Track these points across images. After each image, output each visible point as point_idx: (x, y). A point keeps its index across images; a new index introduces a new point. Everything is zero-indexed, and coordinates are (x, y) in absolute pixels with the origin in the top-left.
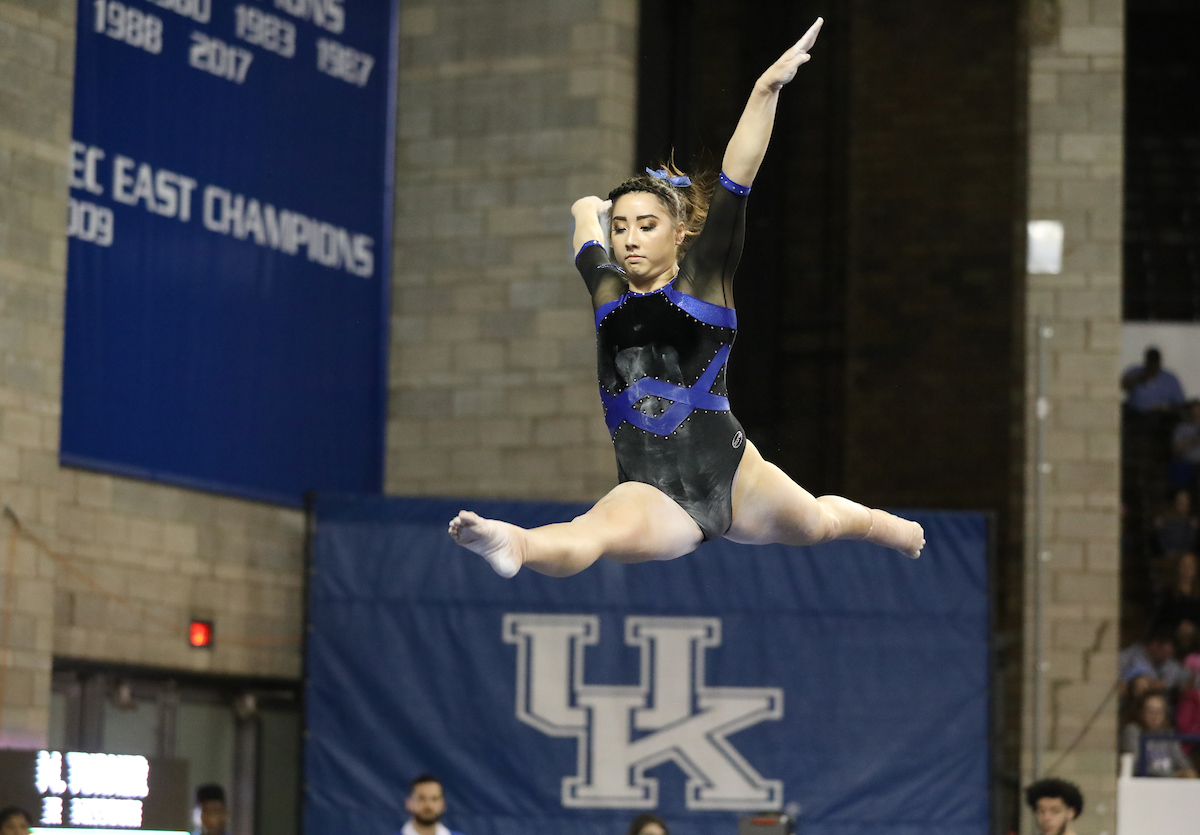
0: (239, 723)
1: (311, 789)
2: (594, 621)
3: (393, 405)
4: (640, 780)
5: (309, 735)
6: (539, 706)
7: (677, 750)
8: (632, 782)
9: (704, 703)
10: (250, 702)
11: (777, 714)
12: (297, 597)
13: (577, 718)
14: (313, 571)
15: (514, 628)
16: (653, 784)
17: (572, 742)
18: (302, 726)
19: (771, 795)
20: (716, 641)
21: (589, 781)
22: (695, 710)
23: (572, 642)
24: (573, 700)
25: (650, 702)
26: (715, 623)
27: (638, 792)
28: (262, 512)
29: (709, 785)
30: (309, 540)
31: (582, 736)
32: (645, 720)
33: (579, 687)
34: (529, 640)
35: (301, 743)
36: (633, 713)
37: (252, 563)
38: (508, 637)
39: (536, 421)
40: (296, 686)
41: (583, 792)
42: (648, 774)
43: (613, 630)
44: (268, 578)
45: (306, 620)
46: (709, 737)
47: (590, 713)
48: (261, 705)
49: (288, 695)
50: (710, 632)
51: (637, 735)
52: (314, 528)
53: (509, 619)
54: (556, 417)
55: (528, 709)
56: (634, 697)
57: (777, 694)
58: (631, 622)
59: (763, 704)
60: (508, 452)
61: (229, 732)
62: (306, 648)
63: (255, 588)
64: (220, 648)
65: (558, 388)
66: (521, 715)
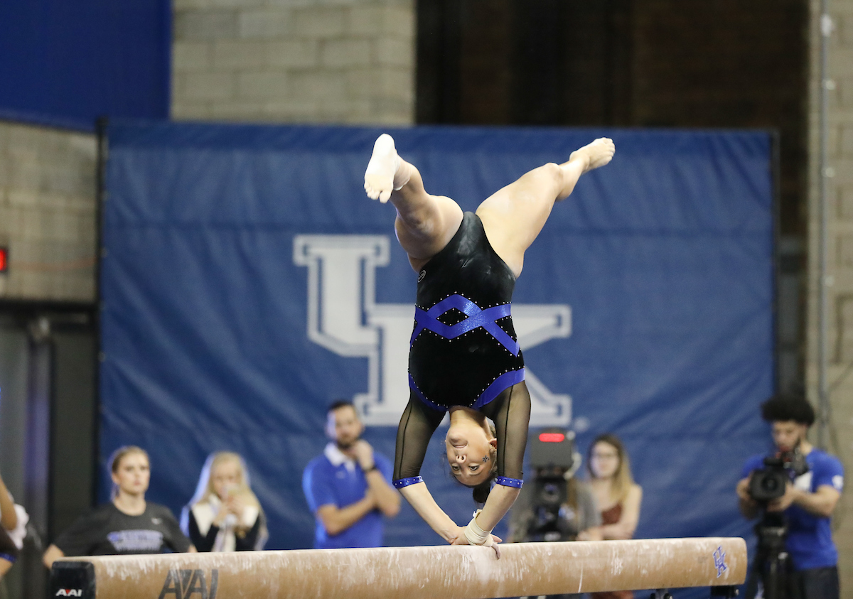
0: (33, 346)
1: (106, 410)
2: (384, 242)
3: (179, 26)
5: (104, 357)
6: (330, 326)
10: (44, 326)
11: (565, 331)
12: (90, 221)
13: (369, 337)
14: (106, 196)
15: (305, 250)
17: (364, 361)
18: (97, 348)
19: (560, 410)
21: (380, 398)
23: (363, 263)
24: (364, 320)
28: (53, 137)
30: (101, 166)
31: (373, 355)
33: (371, 306)
34: (320, 262)
35: (97, 365)
37: (44, 188)
38: (299, 259)
39: (323, 42)
40: (90, 309)
41: (375, 409)
44: (60, 202)
45: (100, 244)
47: (381, 332)
48: (55, 327)
49: (82, 318)
52: (106, 153)
53: (300, 241)
54: (343, 38)
55: (320, 328)
57: (565, 311)
59: (550, 321)
60: (295, 73)
61: (23, 356)
62: (100, 272)
63: (47, 213)
64: (15, 274)
65: (344, 9)
66: (313, 335)
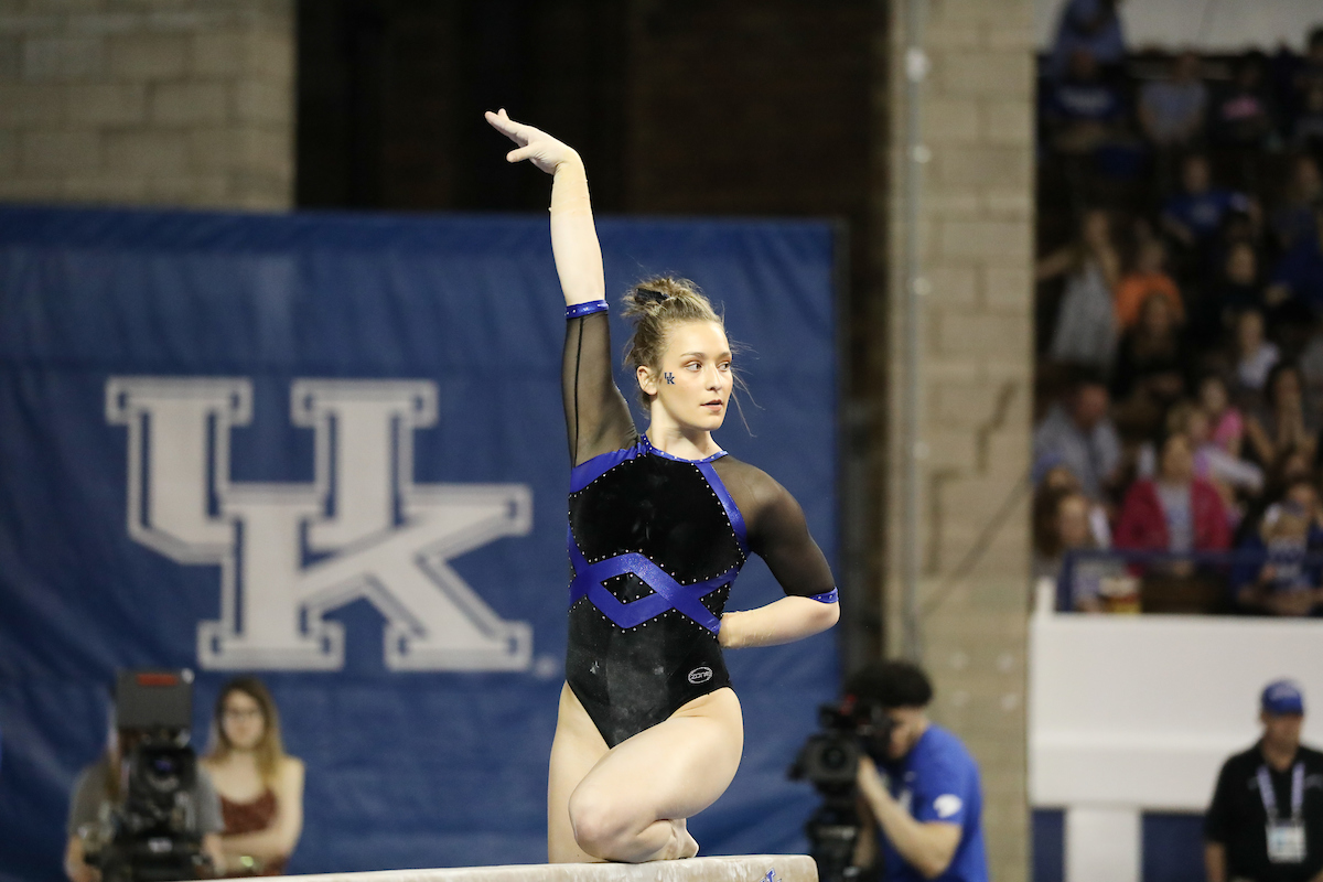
2: (244, 389)
4: (316, 624)
6: (162, 515)
7: (373, 581)
8: (303, 627)
9: (412, 508)
11: (521, 525)
13: (221, 535)
15: (122, 400)
16: (336, 633)
17: (214, 571)
19: (513, 646)
20: (428, 416)
21: (239, 626)
22: (398, 519)
23: (211, 421)
24: (213, 507)
25: (330, 508)
26: (427, 391)
27: (312, 645)
29: (419, 631)
31: (228, 563)
32: (322, 536)
33: (223, 485)
34: (146, 420)
36: (304, 527)
38: (112, 413)
39: (153, 86)
41: (230, 645)
42: (328, 616)
43: (274, 402)
46: (421, 561)
47: (239, 527)
50: (419, 404)
51: (310, 558)
53: (113, 388)
54: (184, 79)
55: (145, 520)
56: (305, 502)
57: (521, 495)
58: (300, 389)
59: (499, 510)
60: (110, 133)
65: (186, 36)
66: (135, 529)
